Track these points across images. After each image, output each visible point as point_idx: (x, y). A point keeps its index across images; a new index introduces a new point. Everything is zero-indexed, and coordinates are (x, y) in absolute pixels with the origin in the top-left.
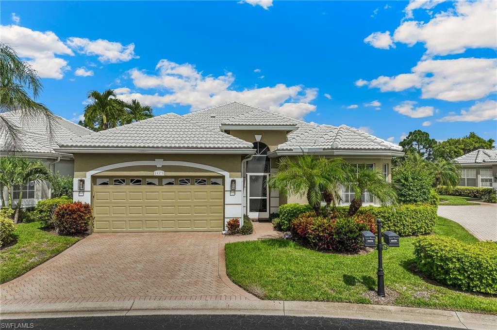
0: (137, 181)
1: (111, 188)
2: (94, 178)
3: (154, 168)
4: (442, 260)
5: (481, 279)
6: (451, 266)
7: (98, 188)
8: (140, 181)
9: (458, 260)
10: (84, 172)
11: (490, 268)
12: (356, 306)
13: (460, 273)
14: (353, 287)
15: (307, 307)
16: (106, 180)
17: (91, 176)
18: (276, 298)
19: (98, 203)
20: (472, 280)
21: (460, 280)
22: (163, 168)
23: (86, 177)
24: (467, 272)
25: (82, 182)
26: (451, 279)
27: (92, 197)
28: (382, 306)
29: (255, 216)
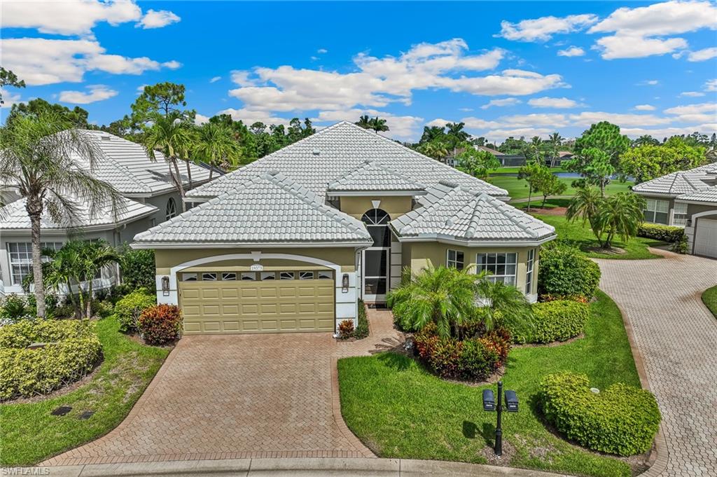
0: (231, 276)
1: (201, 284)
2: (179, 275)
3: (251, 262)
4: (564, 415)
5: (599, 439)
6: (572, 423)
7: (185, 284)
8: (234, 276)
9: (580, 418)
10: (168, 268)
11: (607, 431)
12: (472, 466)
13: (580, 430)
14: (471, 440)
15: (422, 467)
16: (193, 276)
17: (177, 272)
18: (393, 456)
19: (186, 301)
20: (591, 438)
21: (580, 437)
22: (262, 262)
23: (170, 274)
24: (586, 431)
25: (166, 280)
26: (571, 435)
27: (179, 295)
28: (497, 467)
29: (371, 298)
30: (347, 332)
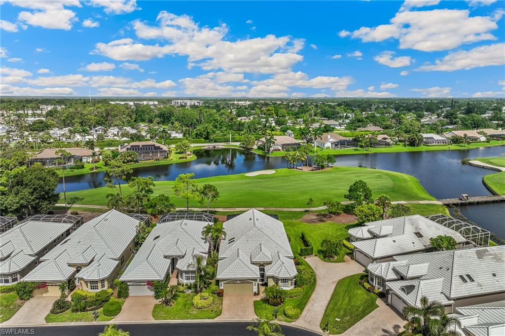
17: (223, 283)
22: (239, 281)
27: (223, 287)
29: (261, 283)
30: (255, 294)
